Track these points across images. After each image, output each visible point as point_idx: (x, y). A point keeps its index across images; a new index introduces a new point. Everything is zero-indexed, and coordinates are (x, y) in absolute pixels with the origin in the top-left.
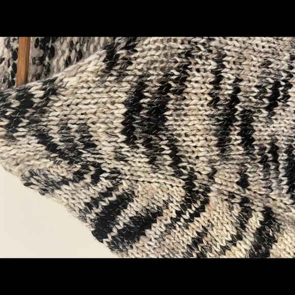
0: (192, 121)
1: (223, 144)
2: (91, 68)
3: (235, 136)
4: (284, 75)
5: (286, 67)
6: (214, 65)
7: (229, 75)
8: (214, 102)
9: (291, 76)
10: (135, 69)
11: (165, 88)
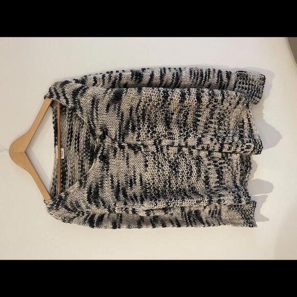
0: (107, 193)
1: (117, 197)
2: (76, 187)
3: (121, 195)
4: (133, 177)
5: (133, 174)
6: (110, 178)
7: (115, 180)
8: (113, 187)
9: (135, 177)
10: (88, 184)
11: (97, 187)
